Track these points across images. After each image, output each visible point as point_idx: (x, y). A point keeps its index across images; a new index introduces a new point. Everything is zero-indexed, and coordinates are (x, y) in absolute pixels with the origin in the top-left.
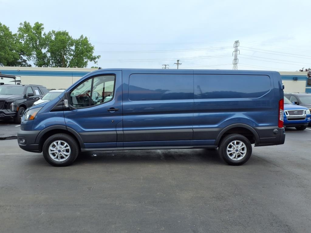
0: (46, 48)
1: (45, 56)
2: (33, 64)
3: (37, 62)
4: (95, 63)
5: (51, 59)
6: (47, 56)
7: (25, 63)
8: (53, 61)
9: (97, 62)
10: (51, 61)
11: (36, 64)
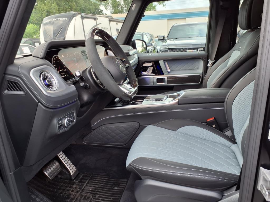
2: (110, 13)
3: (113, 10)
5: (124, 6)
6: (120, 4)
7: (102, 12)
8: (126, 8)
9: (165, 5)
10: (124, 9)
11: (112, 12)
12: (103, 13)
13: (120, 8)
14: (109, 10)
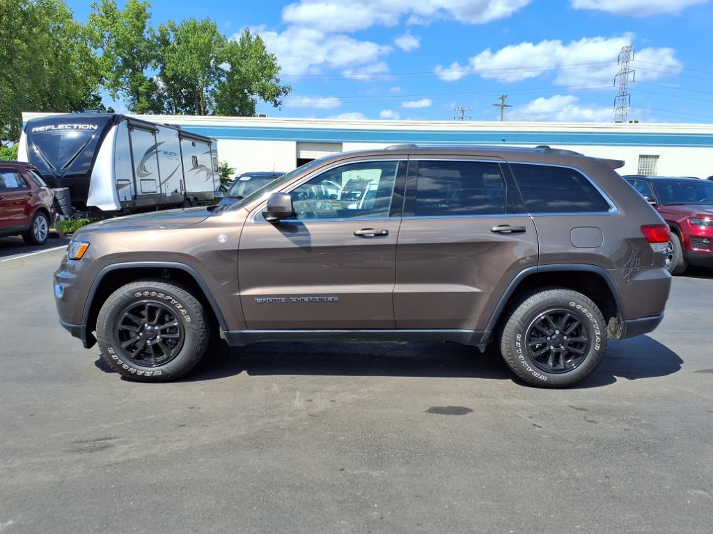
0: (157, 67)
1: (153, 87)
2: (126, 109)
3: (133, 102)
4: (276, 105)
6: (156, 88)
7: (97, 104)
9: (280, 102)
12: (102, 106)
13: (155, 98)
14: (123, 101)
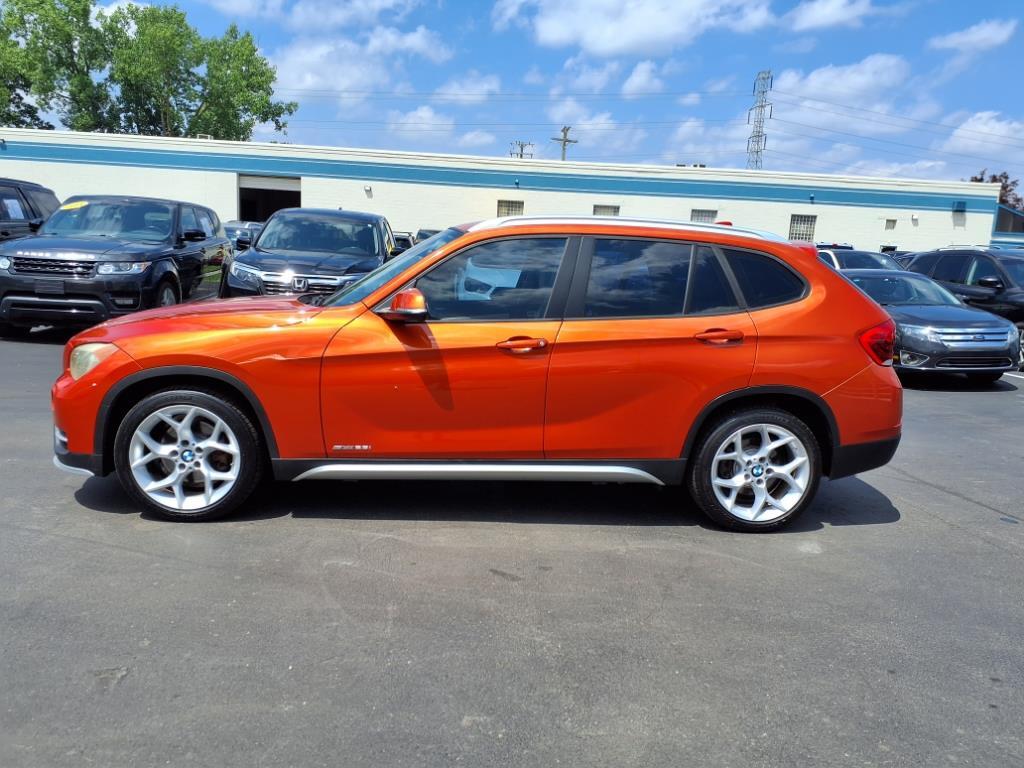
0: (104, 67)
1: (102, 96)
3: (72, 115)
4: (279, 128)
5: (122, 106)
6: (107, 96)
7: (32, 116)
8: (130, 114)
9: (284, 125)
11: (69, 122)
12: (38, 119)
13: (105, 111)
14: (58, 112)
